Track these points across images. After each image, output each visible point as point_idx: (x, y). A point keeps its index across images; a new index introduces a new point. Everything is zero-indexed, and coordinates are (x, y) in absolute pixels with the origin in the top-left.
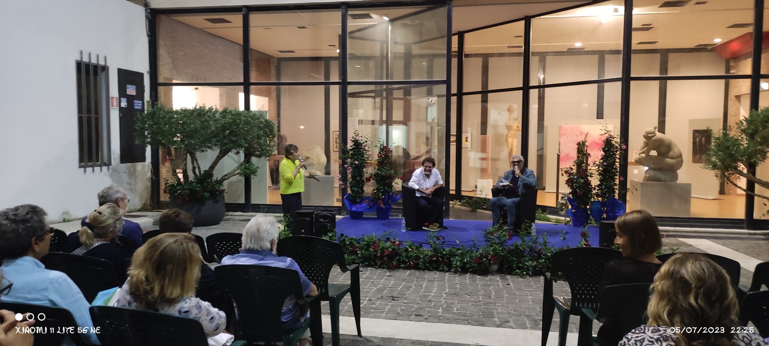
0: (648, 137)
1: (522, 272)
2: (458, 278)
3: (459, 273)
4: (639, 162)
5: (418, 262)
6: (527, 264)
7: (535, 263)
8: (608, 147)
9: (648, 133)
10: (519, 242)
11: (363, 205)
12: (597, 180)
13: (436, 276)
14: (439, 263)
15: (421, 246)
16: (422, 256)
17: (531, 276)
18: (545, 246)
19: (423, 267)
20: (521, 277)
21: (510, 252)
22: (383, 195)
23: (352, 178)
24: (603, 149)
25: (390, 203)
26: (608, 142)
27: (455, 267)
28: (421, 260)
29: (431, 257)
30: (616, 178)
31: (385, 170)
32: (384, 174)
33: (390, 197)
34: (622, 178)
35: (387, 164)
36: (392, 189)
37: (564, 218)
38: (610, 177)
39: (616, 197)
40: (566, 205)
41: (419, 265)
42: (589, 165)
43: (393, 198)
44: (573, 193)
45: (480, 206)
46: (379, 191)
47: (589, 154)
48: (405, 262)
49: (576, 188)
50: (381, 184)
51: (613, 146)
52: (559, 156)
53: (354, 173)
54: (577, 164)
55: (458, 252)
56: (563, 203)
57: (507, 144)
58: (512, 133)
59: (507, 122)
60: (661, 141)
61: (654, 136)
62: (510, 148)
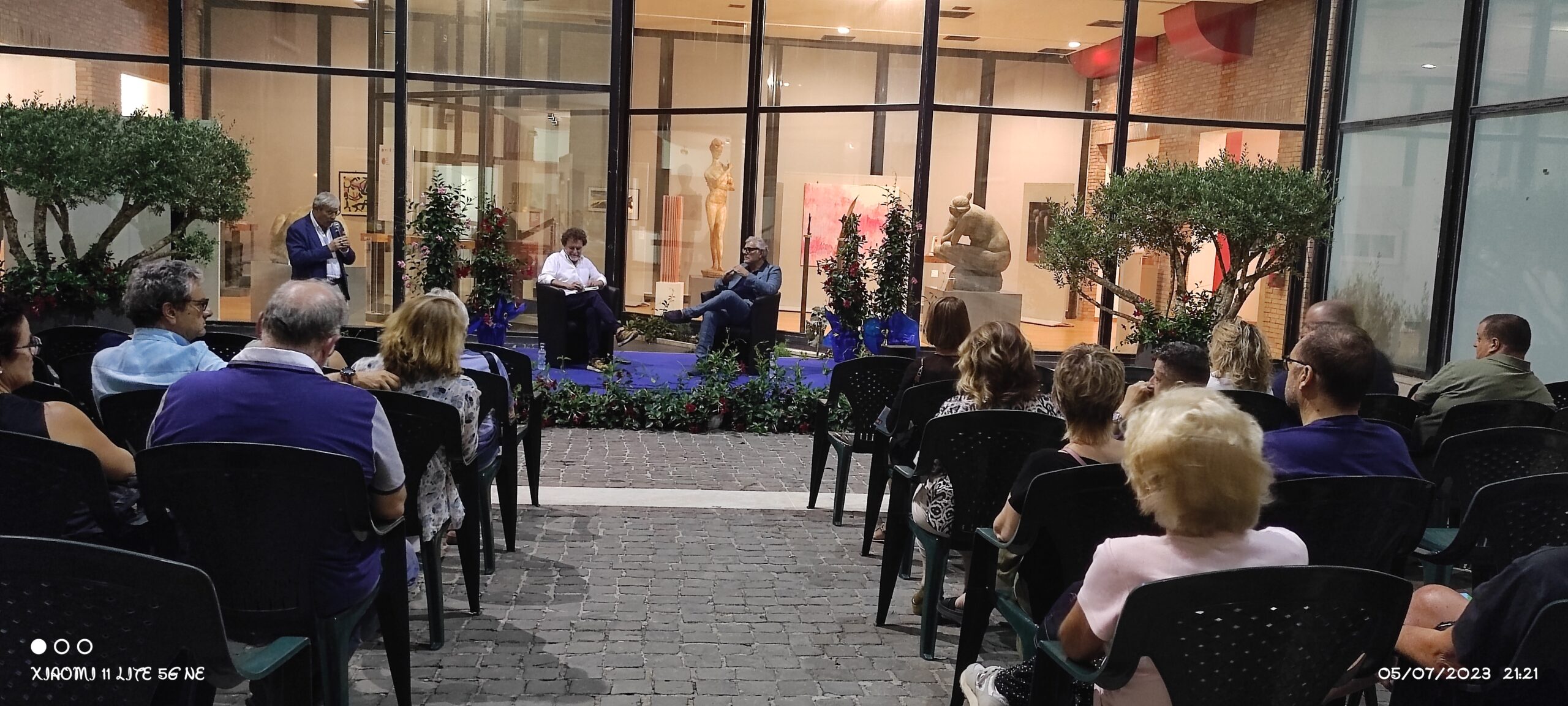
0: (957, 211)
1: (761, 426)
3: (660, 431)
4: (940, 257)
5: (587, 415)
6: (769, 413)
7: (782, 412)
8: (894, 226)
9: (956, 205)
10: (757, 380)
12: (875, 282)
13: (623, 437)
14: (623, 416)
16: (593, 406)
17: (777, 433)
18: (799, 384)
19: (596, 423)
20: (761, 435)
21: (742, 394)
22: (492, 304)
23: (429, 268)
24: (887, 229)
25: (505, 318)
26: (895, 217)
27: (652, 420)
28: (592, 411)
29: (611, 404)
30: (905, 280)
31: (498, 255)
32: (495, 262)
33: (506, 307)
34: (914, 281)
35: (500, 243)
36: (510, 292)
37: (816, 353)
38: (896, 277)
39: (905, 312)
40: (819, 329)
41: (589, 419)
42: (863, 256)
43: (512, 310)
44: (836, 304)
45: (663, 332)
46: (484, 295)
47: (864, 238)
48: (563, 416)
49: (841, 296)
50: (487, 283)
51: (902, 225)
52: (807, 240)
53: (433, 258)
54: (844, 254)
55: (656, 397)
56: (814, 325)
57: (707, 214)
58: (719, 194)
59: (708, 173)
60: (978, 219)
61: (967, 210)
62: (713, 224)
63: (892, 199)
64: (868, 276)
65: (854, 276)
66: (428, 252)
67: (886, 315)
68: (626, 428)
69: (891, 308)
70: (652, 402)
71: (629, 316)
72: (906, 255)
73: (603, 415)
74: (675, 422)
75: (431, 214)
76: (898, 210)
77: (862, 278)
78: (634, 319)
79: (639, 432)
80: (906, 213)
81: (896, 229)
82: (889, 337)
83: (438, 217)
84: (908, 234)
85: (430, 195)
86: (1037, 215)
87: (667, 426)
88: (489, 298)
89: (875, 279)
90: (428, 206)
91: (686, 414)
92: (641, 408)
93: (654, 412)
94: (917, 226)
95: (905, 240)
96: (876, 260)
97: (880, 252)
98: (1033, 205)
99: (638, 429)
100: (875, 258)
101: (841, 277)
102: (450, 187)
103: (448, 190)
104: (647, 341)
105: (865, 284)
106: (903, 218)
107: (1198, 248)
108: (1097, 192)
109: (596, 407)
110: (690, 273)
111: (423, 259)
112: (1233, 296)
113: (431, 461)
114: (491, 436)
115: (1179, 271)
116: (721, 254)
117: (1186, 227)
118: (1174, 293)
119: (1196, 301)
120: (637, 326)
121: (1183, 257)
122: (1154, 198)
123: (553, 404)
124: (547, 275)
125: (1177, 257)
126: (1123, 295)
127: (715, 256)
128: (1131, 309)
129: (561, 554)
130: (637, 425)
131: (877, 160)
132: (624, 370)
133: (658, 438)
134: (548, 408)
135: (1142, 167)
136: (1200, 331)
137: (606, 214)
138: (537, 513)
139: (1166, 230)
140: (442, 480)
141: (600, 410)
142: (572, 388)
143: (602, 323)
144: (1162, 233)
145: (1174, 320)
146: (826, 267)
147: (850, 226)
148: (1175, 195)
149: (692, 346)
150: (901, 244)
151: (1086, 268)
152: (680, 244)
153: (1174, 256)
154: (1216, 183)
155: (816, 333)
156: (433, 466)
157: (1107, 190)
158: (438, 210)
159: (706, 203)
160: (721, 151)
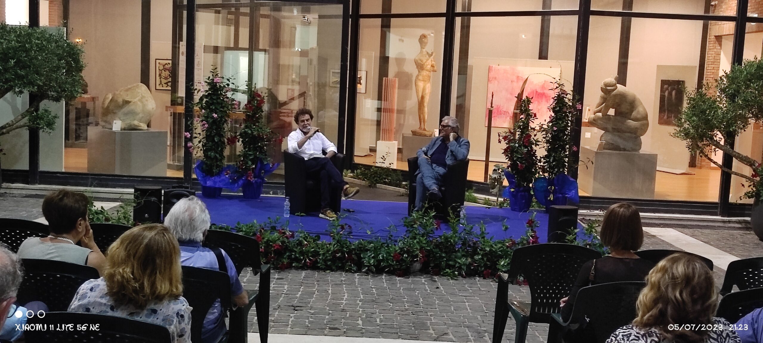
0: (607, 90)
1: (453, 272)
2: (371, 281)
3: (371, 274)
4: (593, 124)
5: (316, 259)
6: (459, 261)
7: (469, 260)
8: (559, 107)
9: (606, 85)
10: (450, 233)
11: (223, 178)
12: (544, 149)
13: (343, 279)
14: (344, 261)
15: (319, 238)
16: (321, 252)
17: (465, 277)
18: (483, 238)
19: (323, 267)
20: (452, 279)
21: (438, 246)
22: (253, 164)
23: (206, 138)
24: (554, 108)
25: (262, 175)
26: (560, 100)
27: (367, 266)
28: (321, 257)
29: (335, 252)
30: (567, 148)
31: (258, 128)
32: (255, 133)
33: (263, 167)
34: (575, 149)
36: (266, 155)
38: (560, 146)
39: (566, 173)
40: (499, 181)
41: (318, 263)
42: (534, 129)
43: (268, 168)
44: (513, 166)
45: (382, 179)
46: (247, 158)
47: (535, 115)
48: (297, 260)
49: (517, 160)
50: (249, 148)
51: (565, 105)
52: (490, 112)
53: (211, 130)
54: (519, 127)
55: (370, 246)
56: (495, 178)
57: (416, 89)
58: (425, 74)
59: (417, 59)
60: (622, 96)
61: (614, 89)
62: (420, 96)
63: (558, 86)
65: (527, 144)
66: (206, 126)
67: (552, 175)
68: (347, 271)
69: (556, 170)
70: (367, 250)
71: (357, 166)
72: (568, 128)
73: (329, 260)
74: (385, 267)
75: (209, 98)
76: (562, 94)
77: (533, 146)
79: (356, 274)
80: (568, 96)
81: (561, 109)
82: (554, 193)
83: (214, 99)
84: (569, 112)
85: (209, 83)
86: (667, 89)
87: (378, 271)
88: (251, 160)
89: (544, 147)
90: (206, 91)
91: (393, 261)
92: (358, 256)
93: (368, 259)
94: (577, 106)
95: (568, 117)
96: (544, 133)
97: (548, 126)
98: (663, 82)
99: (356, 272)
100: (543, 131)
101: (517, 145)
102: (223, 78)
103: (221, 80)
104: (370, 186)
105: (536, 150)
106: (566, 100)
109: (324, 254)
110: (403, 132)
111: (203, 131)
116: (426, 119)
123: (291, 251)
126: (742, 159)
127: (421, 120)
130: (355, 269)
131: (544, 49)
132: (346, 224)
134: (287, 254)
141: (327, 257)
142: (305, 238)
146: (505, 138)
147: (523, 103)
150: (564, 120)
152: (396, 112)
155: (496, 183)
158: (214, 95)
159: (416, 80)
160: (427, 43)
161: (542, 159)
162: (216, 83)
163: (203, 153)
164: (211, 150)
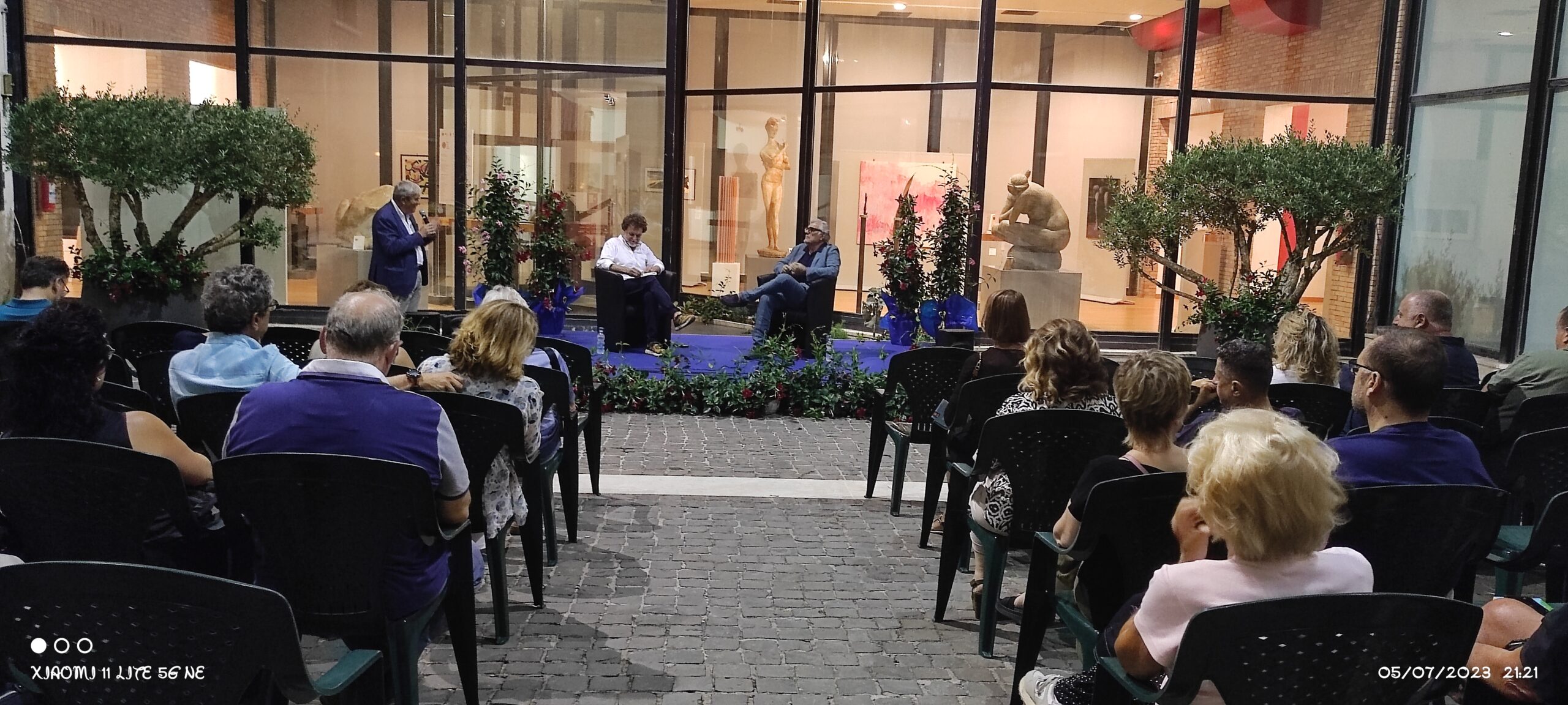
0: (1015, 189)
1: (819, 412)
3: (717, 416)
4: (998, 235)
5: (645, 399)
6: (826, 398)
7: (839, 397)
8: (951, 207)
9: (1014, 183)
10: (814, 365)
12: (932, 263)
13: (681, 422)
14: (681, 401)
15: (647, 375)
16: (651, 391)
17: (834, 419)
19: (654, 408)
20: (818, 420)
21: (800, 379)
22: (551, 288)
23: (489, 253)
24: (945, 210)
25: (564, 302)
26: (952, 198)
27: (710, 406)
28: (650, 397)
29: (669, 390)
30: (963, 262)
31: (556, 239)
32: (554, 246)
33: (565, 291)
34: (972, 262)
35: (559, 228)
36: (569, 276)
37: (872, 334)
38: (953, 259)
39: (962, 294)
40: (876, 310)
41: (648, 404)
42: (920, 238)
43: (571, 294)
44: (893, 286)
45: (720, 313)
46: (544, 279)
47: (921, 219)
48: (621, 401)
49: (898, 278)
50: (546, 267)
51: (960, 206)
52: (863, 220)
53: (494, 243)
54: (901, 236)
55: (713, 382)
56: (871, 306)
57: (763, 193)
58: (774, 173)
59: (764, 152)
60: (1036, 198)
61: (1026, 188)
62: (769, 203)
63: (950, 180)
64: (925, 258)
65: (910, 257)
66: (488, 237)
67: (943, 298)
68: (684, 413)
69: (948, 290)
70: (710, 387)
71: (686, 297)
72: (964, 236)
73: (662, 400)
74: (733, 407)
75: (492, 200)
76: (955, 191)
77: (919, 260)
78: (691, 301)
79: (697, 417)
80: (963, 194)
81: (953, 210)
82: (946, 320)
83: (498, 202)
84: (965, 215)
85: (490, 181)
86: (1097, 190)
87: (726, 412)
88: (548, 282)
89: (932, 261)
90: (488, 191)
91: (743, 400)
92: (699, 395)
93: (712, 397)
94: (974, 207)
95: (963, 220)
96: (933, 242)
97: (937, 233)
98: (1093, 181)
99: (696, 414)
100: (932, 239)
101: (898, 258)
102: (509, 173)
103: (507, 176)
104: (704, 322)
105: (922, 265)
106: (961, 199)
107: (1263, 225)
108: (1158, 169)
109: (654, 393)
110: (746, 253)
111: (484, 245)
112: (1298, 276)
113: (495, 460)
114: (553, 430)
115: (1243, 249)
116: (777, 233)
117: (1251, 205)
118: (1238, 271)
119: (1261, 281)
120: (695, 307)
121: (1247, 235)
122: (1218, 176)
123: (612, 390)
124: (605, 260)
125: (1240, 236)
126: (1186, 275)
127: (771, 236)
128: (1193, 289)
129: (622, 545)
130: (695, 410)
131: (934, 139)
132: (682, 356)
133: (716, 423)
134: (608, 393)
135: (1205, 144)
136: (1264, 312)
137: (662, 194)
138: (598, 503)
139: (1229, 209)
140: (505, 479)
141: (659, 395)
142: (630, 373)
143: (660, 307)
144: (1226, 210)
145: (1237, 300)
147: (906, 207)
148: (1239, 173)
149: (748, 327)
150: (958, 225)
151: (1147, 247)
152: (736, 224)
153: (1238, 234)
154: (1282, 160)
155: (872, 314)
156: (496, 464)
157: (1169, 168)
158: (498, 196)
159: (762, 182)
160: (777, 130)
161: (931, 277)
162: (500, 180)
163: (485, 273)
164: (495, 269)
